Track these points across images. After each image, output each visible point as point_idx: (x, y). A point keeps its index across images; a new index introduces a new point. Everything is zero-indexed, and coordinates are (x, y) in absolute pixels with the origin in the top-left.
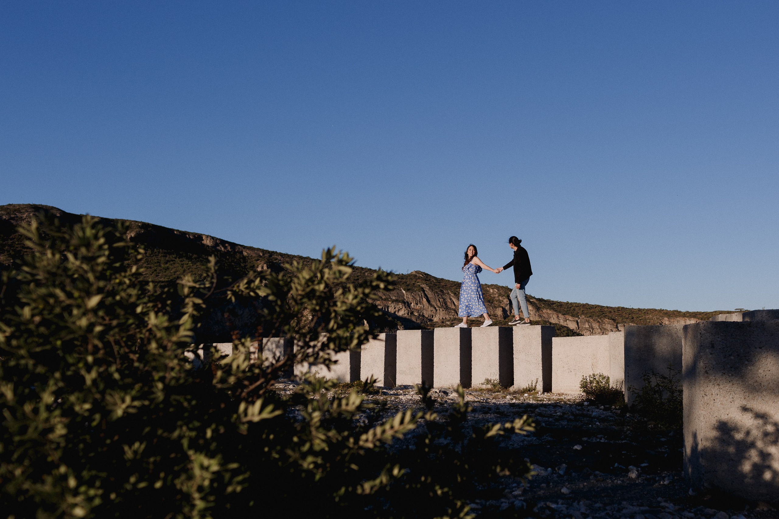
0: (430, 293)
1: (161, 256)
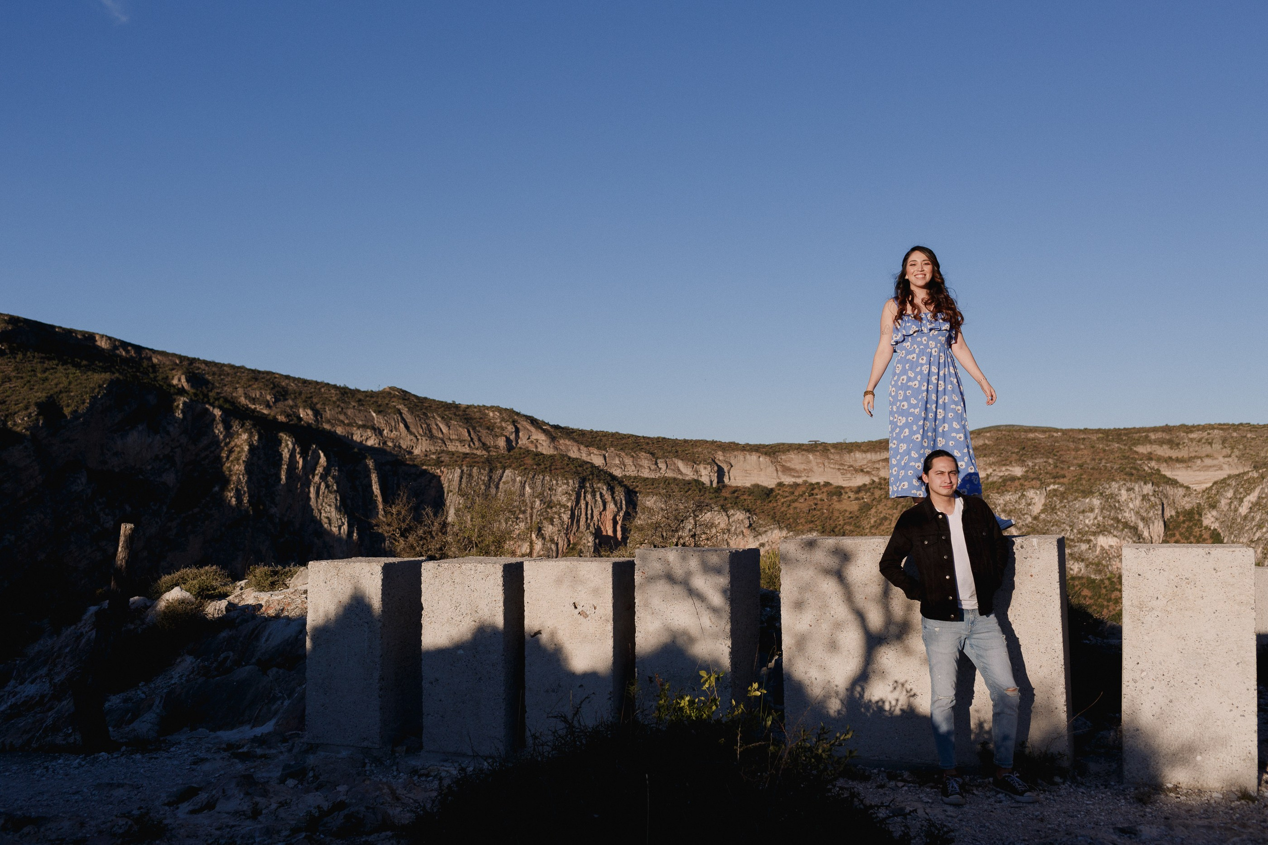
0: (409, 416)
1: (37, 362)
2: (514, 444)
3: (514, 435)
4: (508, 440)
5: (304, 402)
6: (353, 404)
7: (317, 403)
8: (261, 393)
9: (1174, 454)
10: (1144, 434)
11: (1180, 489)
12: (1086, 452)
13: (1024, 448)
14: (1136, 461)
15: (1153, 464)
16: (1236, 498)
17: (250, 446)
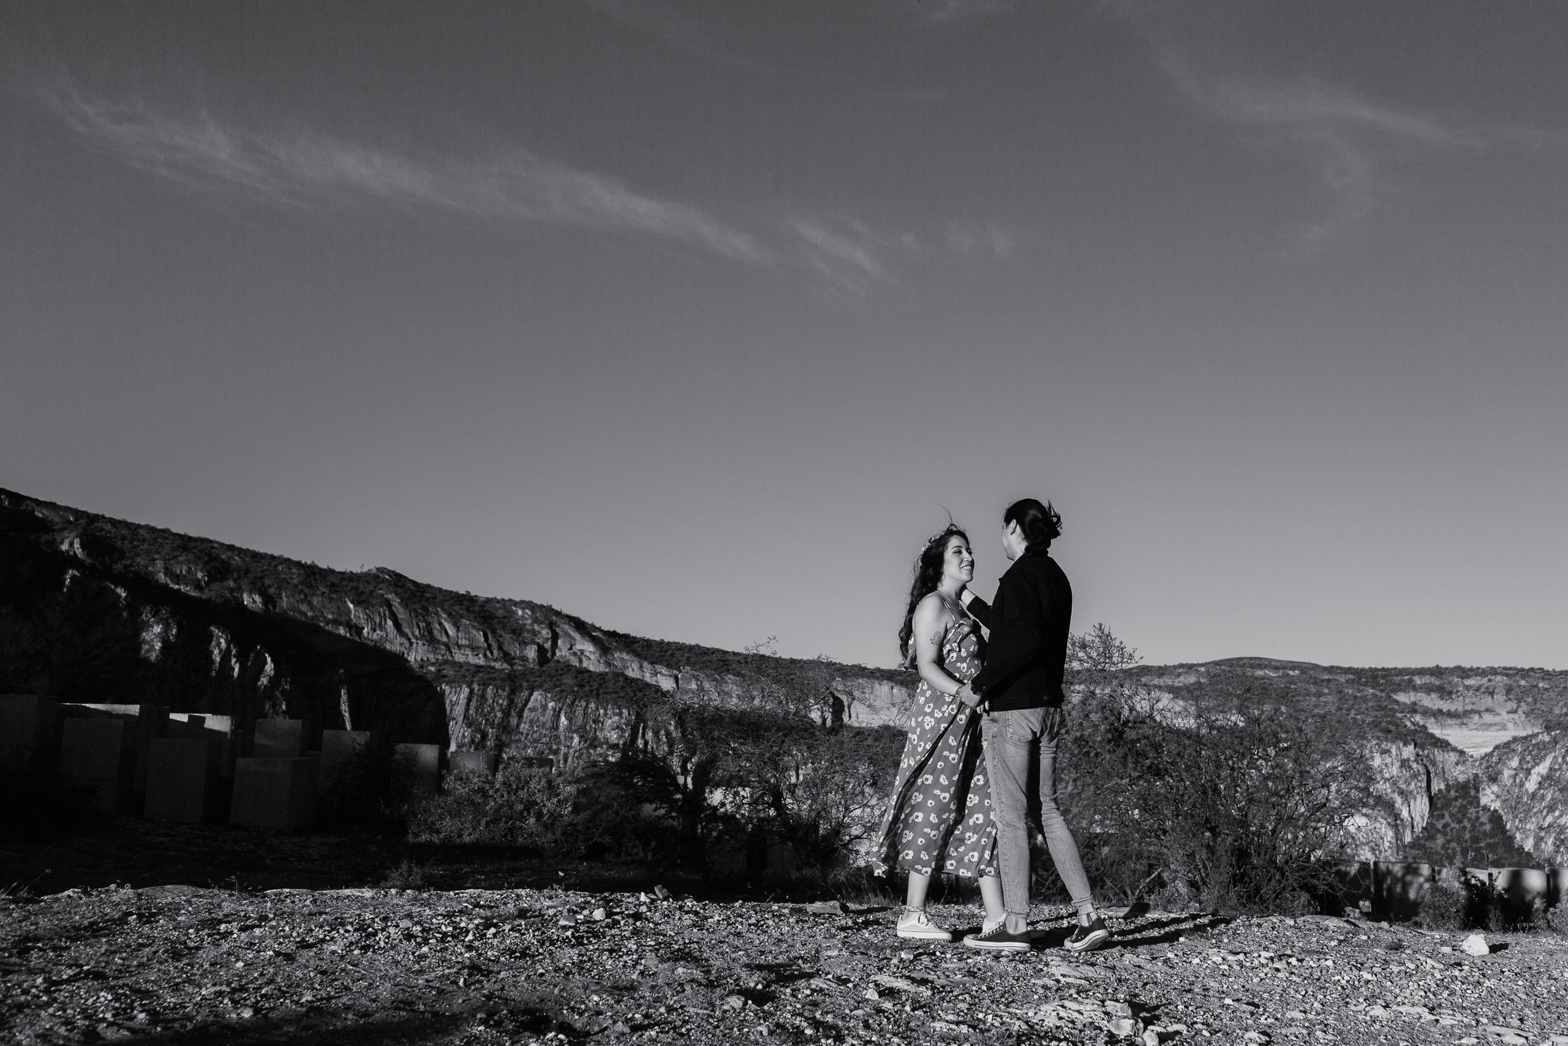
0: (401, 610)
2: (549, 655)
3: (549, 643)
4: (541, 650)
5: (251, 583)
6: (323, 589)
7: (270, 586)
8: (190, 568)
9: (1445, 706)
10: (1407, 677)
11: (1451, 754)
12: (1330, 698)
13: (1249, 690)
14: (1395, 712)
15: (1418, 718)
16: (1522, 769)
17: (163, 643)
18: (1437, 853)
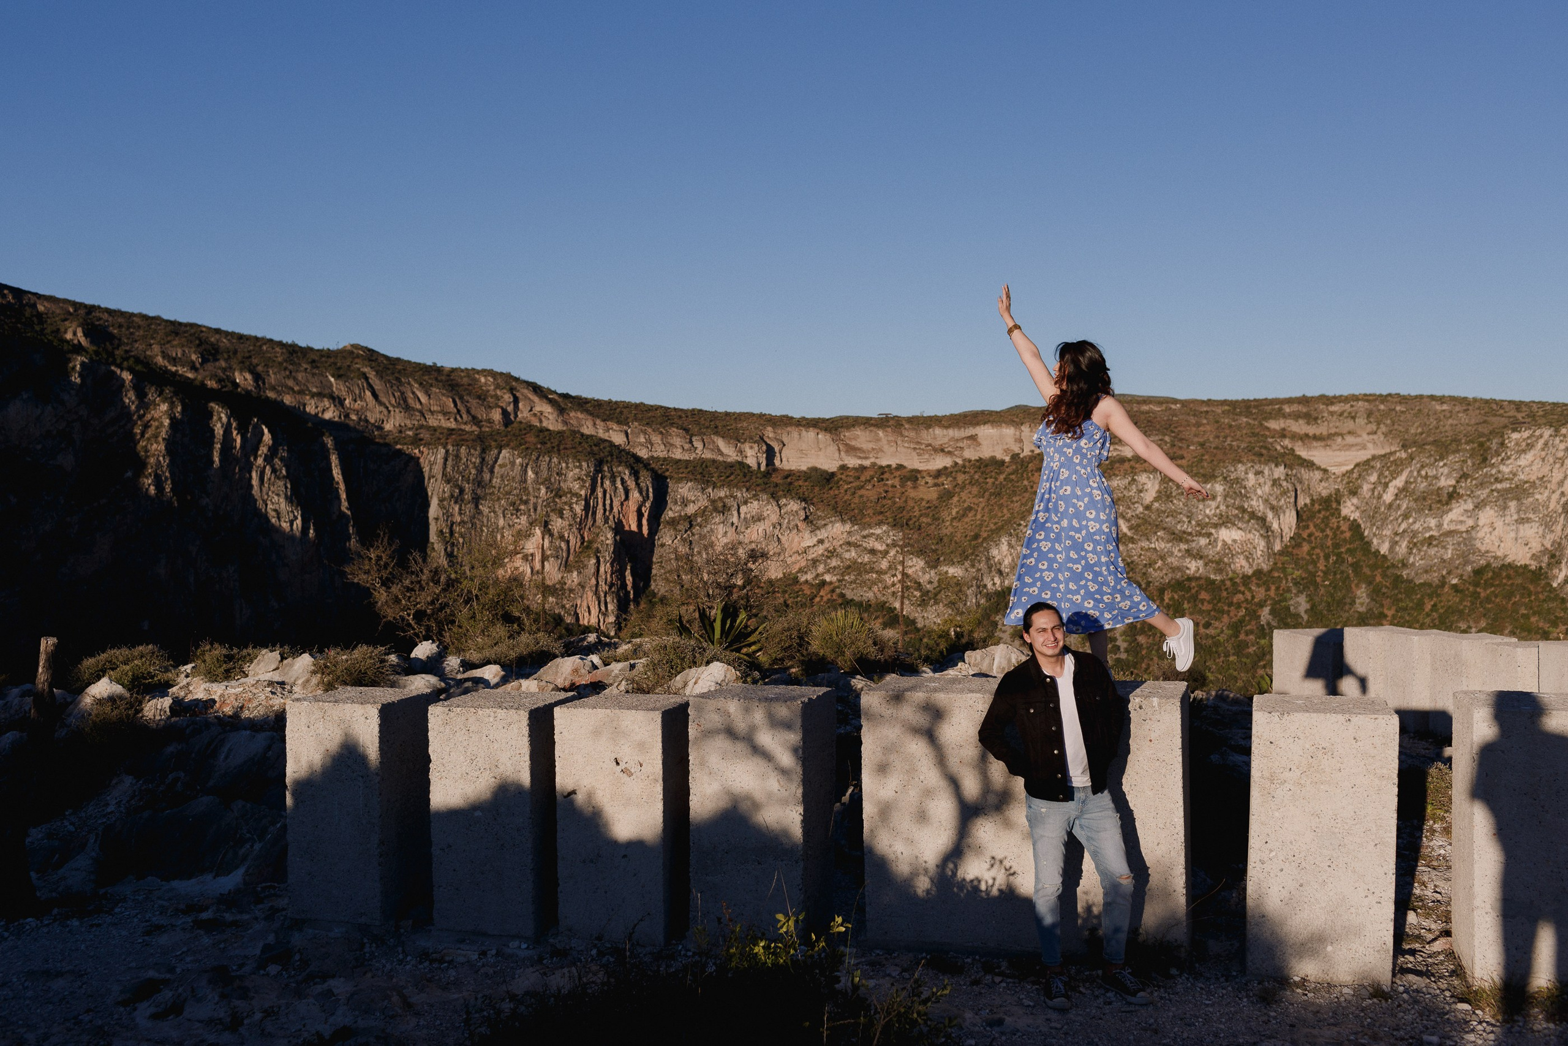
0: (378, 382)
2: (512, 417)
3: (512, 406)
4: (505, 413)
5: (240, 363)
6: (305, 366)
7: (257, 365)
8: (184, 351)
9: (1311, 430)
10: (1277, 407)
11: (1316, 472)
12: (1208, 428)
14: (1266, 438)
15: (1287, 442)
16: (1380, 483)
17: (171, 419)
18: (1303, 559)
